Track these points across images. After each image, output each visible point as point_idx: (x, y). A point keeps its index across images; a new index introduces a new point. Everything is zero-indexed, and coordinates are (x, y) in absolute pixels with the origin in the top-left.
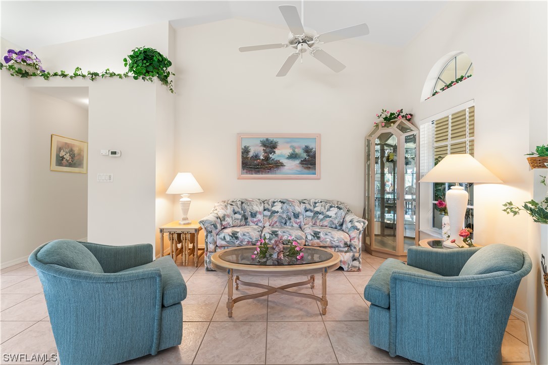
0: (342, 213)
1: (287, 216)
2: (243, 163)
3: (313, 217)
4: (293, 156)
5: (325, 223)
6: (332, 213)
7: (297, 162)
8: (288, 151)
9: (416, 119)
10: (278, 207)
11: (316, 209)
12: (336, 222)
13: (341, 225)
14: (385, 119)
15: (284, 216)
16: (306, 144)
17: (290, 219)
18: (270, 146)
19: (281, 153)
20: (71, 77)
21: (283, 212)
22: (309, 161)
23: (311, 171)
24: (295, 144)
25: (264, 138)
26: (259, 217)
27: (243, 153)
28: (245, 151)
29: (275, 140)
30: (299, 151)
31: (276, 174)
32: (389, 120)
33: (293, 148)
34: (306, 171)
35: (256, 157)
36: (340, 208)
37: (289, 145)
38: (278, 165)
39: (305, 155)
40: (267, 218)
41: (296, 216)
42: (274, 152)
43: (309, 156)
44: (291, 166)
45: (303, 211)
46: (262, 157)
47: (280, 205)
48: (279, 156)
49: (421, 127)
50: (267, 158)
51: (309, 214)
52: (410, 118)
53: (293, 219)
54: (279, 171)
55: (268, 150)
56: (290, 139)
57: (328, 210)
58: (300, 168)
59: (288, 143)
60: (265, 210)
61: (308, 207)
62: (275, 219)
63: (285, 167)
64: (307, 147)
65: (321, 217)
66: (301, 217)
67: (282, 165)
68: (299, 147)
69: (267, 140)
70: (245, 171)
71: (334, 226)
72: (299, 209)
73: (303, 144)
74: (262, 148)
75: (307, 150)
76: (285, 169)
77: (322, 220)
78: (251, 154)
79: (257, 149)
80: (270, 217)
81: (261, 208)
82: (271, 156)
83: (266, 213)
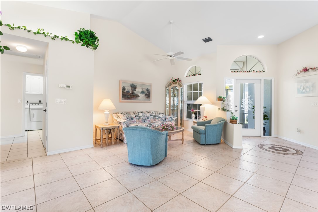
1: (145, 118)
2: (122, 95)
4: (142, 92)
5: (159, 120)
7: (144, 95)
8: (140, 90)
9: (182, 82)
10: (141, 115)
12: (163, 119)
13: (165, 120)
14: (173, 81)
15: (144, 118)
16: (147, 88)
17: (146, 119)
18: (134, 87)
19: (138, 90)
21: (143, 117)
22: (148, 95)
23: (149, 99)
24: (143, 87)
25: (131, 83)
26: (135, 119)
27: (122, 90)
28: (124, 89)
29: (136, 85)
30: (145, 90)
31: (136, 100)
33: (143, 89)
34: (147, 99)
35: (128, 92)
38: (137, 96)
39: (146, 92)
40: (137, 120)
41: (148, 118)
42: (136, 90)
43: (148, 92)
44: (142, 96)
45: (150, 116)
46: (130, 92)
47: (141, 113)
48: (137, 92)
49: (184, 85)
50: (133, 93)
52: (180, 81)
53: (147, 119)
54: (137, 99)
55: (133, 89)
56: (142, 85)
57: (159, 115)
58: (145, 98)
59: (141, 86)
60: (136, 116)
62: (141, 120)
63: (140, 97)
64: (147, 89)
65: (157, 117)
66: (149, 118)
68: (145, 89)
69: (133, 84)
70: (123, 98)
71: (163, 120)
74: (131, 88)
76: (139, 98)
77: (158, 119)
78: (126, 90)
79: (128, 88)
80: (139, 119)
82: (134, 92)
83: (137, 117)
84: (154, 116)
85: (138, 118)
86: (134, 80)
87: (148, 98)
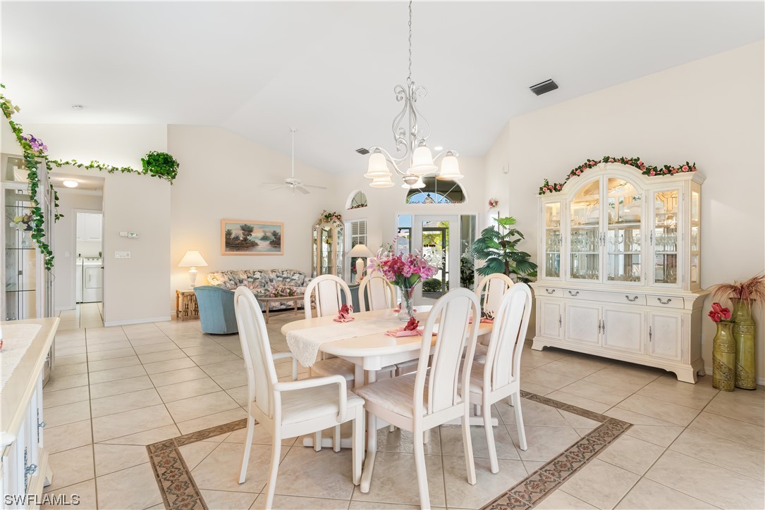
0: (302, 276)
1: (265, 281)
2: (226, 243)
3: (283, 281)
4: (265, 238)
5: (292, 284)
6: (296, 277)
7: (268, 242)
8: (261, 235)
9: (343, 219)
10: (258, 275)
11: (284, 276)
12: (299, 282)
13: (303, 284)
14: (326, 216)
15: (263, 281)
16: (274, 230)
18: (248, 230)
19: (256, 235)
20: (87, 168)
21: (262, 278)
22: (276, 242)
23: (277, 249)
24: (266, 230)
25: (243, 223)
26: (245, 282)
27: (226, 235)
28: (229, 233)
29: (252, 226)
30: (269, 234)
31: (251, 251)
32: (328, 217)
33: (265, 232)
34: (274, 249)
35: (237, 238)
36: (301, 274)
37: (262, 230)
38: (254, 245)
39: (273, 238)
40: (251, 283)
41: (271, 281)
42: (251, 235)
43: (276, 238)
44: (263, 245)
45: (276, 277)
46: (241, 239)
48: (256, 238)
49: (345, 224)
50: (245, 239)
51: (279, 279)
52: (339, 217)
53: (269, 283)
54: (254, 249)
55: (246, 233)
56: (262, 226)
57: (293, 275)
58: (269, 247)
59: (261, 228)
60: (248, 278)
61: (279, 274)
62: (257, 284)
63: (259, 246)
64: (274, 232)
65: (288, 280)
66: (274, 281)
67: (257, 244)
68: (269, 232)
69: (246, 225)
70: (228, 248)
72: (273, 276)
73: (272, 230)
74: (242, 232)
75: (275, 234)
76: (258, 248)
78: (233, 236)
79: (237, 232)
80: (253, 282)
81: (246, 277)
82: (248, 237)
83: (250, 279)
84: (285, 278)
85: (252, 280)
86: (248, 218)
87: (276, 247)
